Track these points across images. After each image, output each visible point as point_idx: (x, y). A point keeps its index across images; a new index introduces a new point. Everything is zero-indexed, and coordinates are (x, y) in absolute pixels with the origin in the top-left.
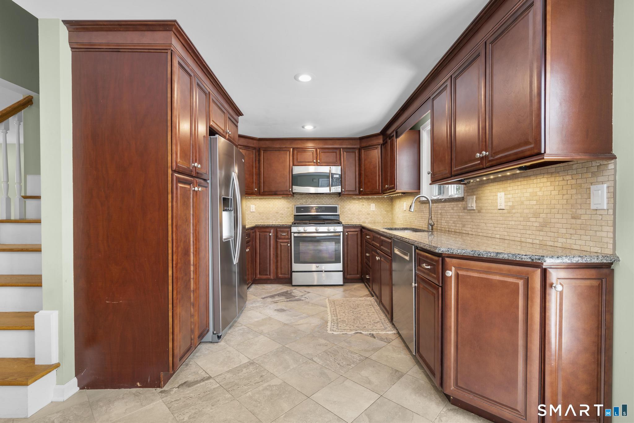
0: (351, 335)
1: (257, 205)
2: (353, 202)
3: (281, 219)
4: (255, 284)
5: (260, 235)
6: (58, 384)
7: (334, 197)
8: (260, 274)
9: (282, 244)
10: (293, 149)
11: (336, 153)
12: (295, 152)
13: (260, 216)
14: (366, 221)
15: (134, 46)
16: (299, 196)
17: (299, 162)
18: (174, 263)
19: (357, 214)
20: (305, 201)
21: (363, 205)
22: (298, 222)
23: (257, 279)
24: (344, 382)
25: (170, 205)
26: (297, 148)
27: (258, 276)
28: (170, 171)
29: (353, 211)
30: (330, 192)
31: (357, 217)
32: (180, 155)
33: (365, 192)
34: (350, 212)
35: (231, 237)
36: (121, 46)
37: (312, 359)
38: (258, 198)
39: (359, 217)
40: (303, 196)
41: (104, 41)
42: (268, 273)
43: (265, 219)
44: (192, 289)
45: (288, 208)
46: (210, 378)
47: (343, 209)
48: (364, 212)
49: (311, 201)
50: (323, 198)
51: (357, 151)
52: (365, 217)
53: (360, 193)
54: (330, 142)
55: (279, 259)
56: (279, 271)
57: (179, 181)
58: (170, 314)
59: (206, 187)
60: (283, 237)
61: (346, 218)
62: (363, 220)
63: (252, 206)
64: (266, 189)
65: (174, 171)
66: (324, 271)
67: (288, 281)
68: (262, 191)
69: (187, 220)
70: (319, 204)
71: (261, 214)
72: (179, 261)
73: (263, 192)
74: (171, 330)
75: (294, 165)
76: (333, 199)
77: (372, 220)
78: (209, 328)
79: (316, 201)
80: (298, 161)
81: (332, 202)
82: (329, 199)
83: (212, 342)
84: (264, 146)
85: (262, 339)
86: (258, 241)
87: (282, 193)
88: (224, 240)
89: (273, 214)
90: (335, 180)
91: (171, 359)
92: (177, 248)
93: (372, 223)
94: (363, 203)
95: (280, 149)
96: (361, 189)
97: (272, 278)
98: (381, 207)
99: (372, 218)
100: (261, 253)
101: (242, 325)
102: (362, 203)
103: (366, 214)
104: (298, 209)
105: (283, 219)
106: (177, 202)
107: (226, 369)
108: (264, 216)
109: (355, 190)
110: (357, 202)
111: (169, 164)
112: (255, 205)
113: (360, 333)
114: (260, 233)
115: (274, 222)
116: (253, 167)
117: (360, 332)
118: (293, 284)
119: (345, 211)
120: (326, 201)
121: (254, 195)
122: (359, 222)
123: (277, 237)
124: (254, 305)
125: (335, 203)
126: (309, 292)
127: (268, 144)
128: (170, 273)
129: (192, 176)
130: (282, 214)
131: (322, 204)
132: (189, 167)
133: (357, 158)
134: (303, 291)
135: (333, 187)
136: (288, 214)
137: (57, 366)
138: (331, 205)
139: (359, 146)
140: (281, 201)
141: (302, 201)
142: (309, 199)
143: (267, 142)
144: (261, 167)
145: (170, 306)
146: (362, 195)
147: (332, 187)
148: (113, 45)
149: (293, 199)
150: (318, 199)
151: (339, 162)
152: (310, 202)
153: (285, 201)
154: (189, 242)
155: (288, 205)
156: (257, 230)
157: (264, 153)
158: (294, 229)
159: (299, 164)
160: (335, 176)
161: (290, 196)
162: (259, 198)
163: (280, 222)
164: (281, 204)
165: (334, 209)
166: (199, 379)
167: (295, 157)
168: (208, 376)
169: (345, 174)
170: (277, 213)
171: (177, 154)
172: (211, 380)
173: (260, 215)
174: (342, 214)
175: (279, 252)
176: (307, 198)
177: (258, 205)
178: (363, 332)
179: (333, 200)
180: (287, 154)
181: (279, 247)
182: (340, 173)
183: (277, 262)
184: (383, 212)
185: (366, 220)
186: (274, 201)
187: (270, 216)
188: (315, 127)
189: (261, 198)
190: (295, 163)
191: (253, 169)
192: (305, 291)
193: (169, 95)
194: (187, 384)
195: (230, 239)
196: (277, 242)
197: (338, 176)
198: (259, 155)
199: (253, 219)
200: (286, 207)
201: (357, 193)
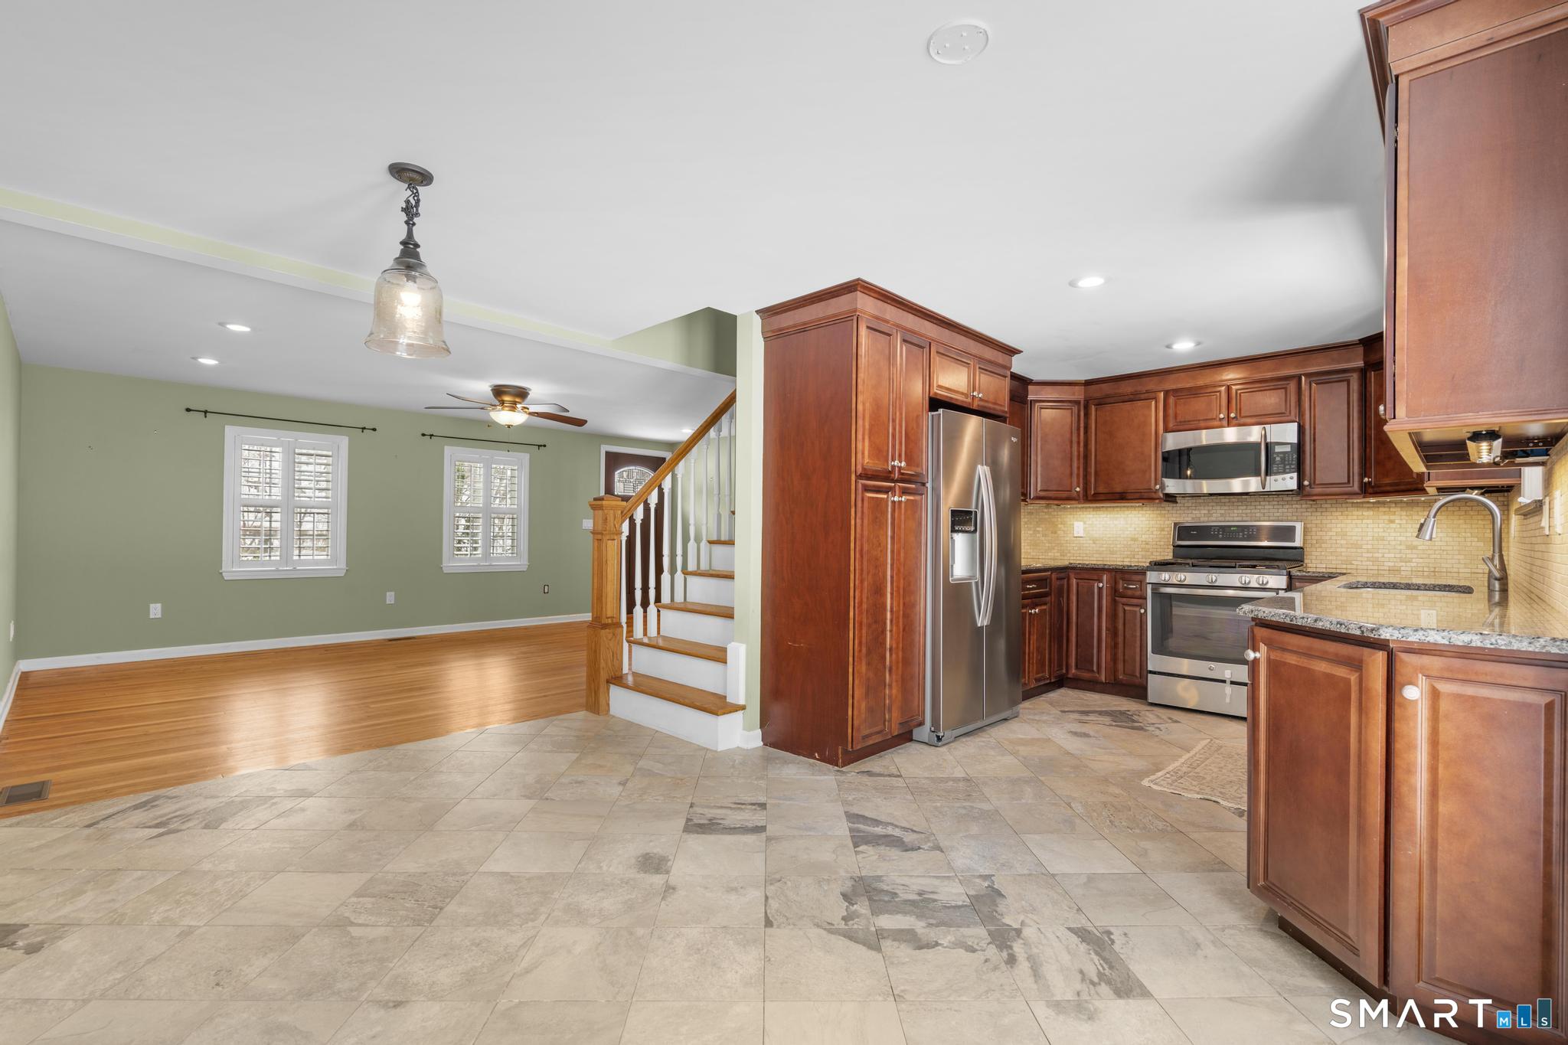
0: (1190, 800)
1: (1087, 523)
2: (1355, 513)
3: (1143, 553)
4: (1069, 687)
5: (1078, 584)
6: (744, 729)
7: (1293, 503)
8: (1077, 667)
9: (1127, 608)
10: (1167, 393)
11: (1285, 388)
12: (1172, 400)
13: (1094, 545)
14: (1402, 568)
15: (820, 321)
16: (1190, 501)
17: (1181, 422)
18: (857, 601)
19: (1370, 547)
20: (1206, 512)
21: (1392, 522)
22: (1179, 561)
23: (1070, 676)
24: (1094, 840)
25: (853, 522)
26: (1175, 391)
27: (1074, 671)
28: (853, 477)
29: (1354, 538)
30: (1264, 488)
31: (1370, 555)
32: (869, 453)
33: (1379, 487)
34: (1343, 542)
35: (972, 577)
36: (808, 324)
37: (1069, 805)
38: (1090, 507)
39: (1376, 555)
40: (1201, 500)
41: (791, 323)
42: (1095, 669)
43: (1105, 552)
44: (888, 646)
45: (1162, 530)
46: (900, 776)
47: (1321, 533)
48: (1393, 543)
49: (1223, 512)
50: (1258, 503)
51: (1355, 379)
52: (1398, 556)
53: (1366, 490)
54: (1269, 363)
55: (1120, 639)
56: (1120, 666)
57: (866, 489)
58: (851, 670)
59: (922, 494)
60: (1129, 593)
61: (1330, 558)
62: (1392, 564)
63: (1076, 524)
64: (1101, 489)
65: (860, 477)
66: (1228, 682)
67: (1138, 691)
68: (1093, 492)
69: (880, 544)
70: (1245, 519)
71: (1097, 542)
72: (865, 600)
73: (1094, 494)
74: (850, 692)
75: (1167, 430)
76: (1287, 506)
77: (1423, 565)
78: (924, 719)
79: (1235, 511)
80: (1178, 420)
81: (1285, 514)
82: (1275, 507)
83: (927, 744)
84: (1098, 395)
85: (1009, 760)
86: (1074, 598)
87: (1137, 495)
88: (952, 580)
89: (1125, 542)
90: (1278, 459)
91: (850, 731)
92: (862, 581)
93: (1425, 574)
94: (1392, 517)
95: (1134, 398)
96: (1366, 480)
97: (1104, 680)
98: (1464, 526)
99: (1427, 560)
100: (1079, 624)
101: (991, 737)
102: (1387, 517)
103: (1403, 547)
104: (1183, 531)
105: (1149, 553)
106: (862, 519)
107: (926, 775)
108: (1105, 546)
109: (1346, 481)
110: (1371, 513)
111: (853, 468)
112: (1085, 523)
113: (1214, 801)
114: (1079, 581)
115: (1125, 560)
116: (1071, 442)
117: (1214, 799)
118: (1150, 700)
119: (1328, 538)
120: (1266, 511)
121: (1073, 502)
122: (1376, 568)
123: (1115, 592)
124: (1037, 718)
125: (1295, 518)
126: (1177, 722)
127: (1106, 388)
128: (851, 614)
129: (893, 481)
130: (1147, 544)
131: (1253, 518)
132: (885, 467)
133: (1355, 397)
134: (1163, 717)
135: (1273, 478)
136: (1162, 543)
137: (743, 708)
138: (1282, 521)
139: (1360, 364)
140: (1144, 512)
141: (1196, 512)
142: (1218, 508)
143: (1104, 386)
144: (1091, 441)
145: (851, 659)
146: (1370, 494)
147: (1268, 478)
148: (800, 326)
149: (1175, 508)
150: (1241, 507)
151: (1294, 411)
152: (1219, 515)
153: (1155, 512)
154: (885, 576)
155: (1162, 522)
156: (1072, 576)
157: (1096, 411)
158: (1152, 577)
159: (1181, 427)
160: (1278, 449)
161: (1157, 501)
162: (1093, 508)
163: (1140, 560)
164: (1144, 519)
165: (1288, 533)
166: (886, 773)
167: (1171, 412)
168: (899, 774)
169: (1314, 440)
170: (1134, 540)
171: (863, 453)
172: (900, 779)
173: (1094, 543)
174: (1317, 545)
175: (1120, 627)
176: (1210, 504)
177: (1090, 522)
178: (1222, 802)
179: (1290, 510)
180: (1149, 407)
181: (1121, 614)
182: (1295, 440)
183: (1116, 646)
184: (1469, 544)
185: (1404, 564)
186: (1127, 512)
187: (1118, 546)
188: (1198, 344)
189: (1097, 507)
190: (1171, 425)
191: (1071, 447)
192: (1170, 719)
193: (854, 376)
194: (869, 773)
195: (973, 581)
196: (1114, 603)
197: (1288, 449)
198: (1087, 415)
199: (1078, 552)
200: (1156, 526)
201: (1356, 488)
